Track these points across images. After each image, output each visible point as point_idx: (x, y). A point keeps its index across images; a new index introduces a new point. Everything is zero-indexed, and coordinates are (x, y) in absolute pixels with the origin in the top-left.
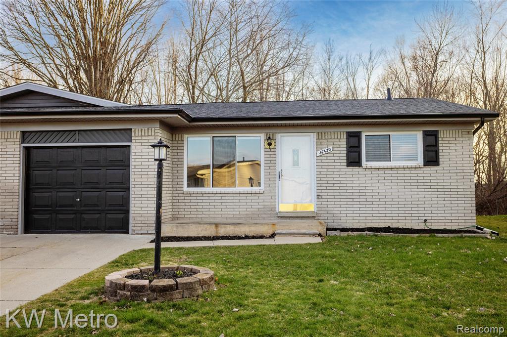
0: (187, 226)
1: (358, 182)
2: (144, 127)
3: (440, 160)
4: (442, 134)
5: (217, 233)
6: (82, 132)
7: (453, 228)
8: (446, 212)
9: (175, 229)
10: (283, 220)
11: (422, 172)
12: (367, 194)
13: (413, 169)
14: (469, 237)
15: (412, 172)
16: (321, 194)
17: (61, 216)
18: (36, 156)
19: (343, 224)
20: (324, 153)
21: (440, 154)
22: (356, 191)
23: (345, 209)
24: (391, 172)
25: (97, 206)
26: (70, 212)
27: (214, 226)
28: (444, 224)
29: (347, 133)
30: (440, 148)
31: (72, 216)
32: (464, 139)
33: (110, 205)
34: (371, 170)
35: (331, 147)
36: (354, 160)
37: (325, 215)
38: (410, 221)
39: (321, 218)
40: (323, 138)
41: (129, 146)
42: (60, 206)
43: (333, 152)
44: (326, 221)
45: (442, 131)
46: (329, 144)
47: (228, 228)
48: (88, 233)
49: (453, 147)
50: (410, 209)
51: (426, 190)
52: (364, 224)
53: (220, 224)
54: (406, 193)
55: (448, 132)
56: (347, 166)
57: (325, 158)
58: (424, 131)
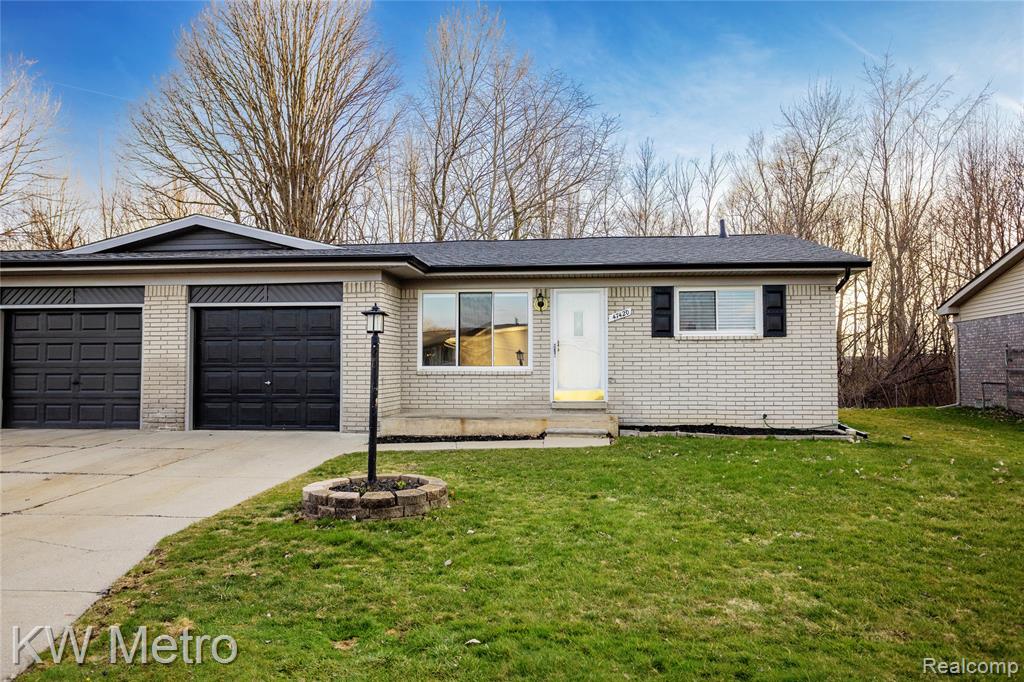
0: (421, 422)
1: (668, 359)
2: (361, 279)
3: (788, 328)
4: (791, 290)
5: (463, 431)
6: (273, 287)
7: (805, 427)
8: (795, 403)
9: (404, 425)
10: (561, 414)
11: (761, 345)
12: (681, 377)
13: (748, 342)
14: (823, 440)
15: (746, 345)
16: (614, 377)
17: (243, 405)
18: (208, 321)
19: (646, 421)
20: (619, 317)
21: (788, 319)
22: (665, 372)
23: (649, 398)
24: (716, 346)
25: (294, 391)
26: (257, 400)
27: (459, 421)
28: (791, 422)
29: (654, 288)
30: (787, 311)
31: (259, 406)
32: (823, 297)
33: (313, 391)
34: (686, 342)
35: (629, 309)
36: (662, 328)
37: (619, 407)
38: (742, 417)
39: (614, 411)
40: (619, 295)
41: (339, 307)
42: (244, 391)
43: (634, 316)
44: (621, 416)
45: (791, 287)
46: (627, 304)
47: (479, 426)
48: (282, 430)
49: (806, 309)
50: (743, 399)
51: (766, 372)
52: (676, 421)
53: (469, 419)
54: (738, 377)
55: (800, 287)
56: (653, 336)
57: (621, 325)
58: (765, 287)
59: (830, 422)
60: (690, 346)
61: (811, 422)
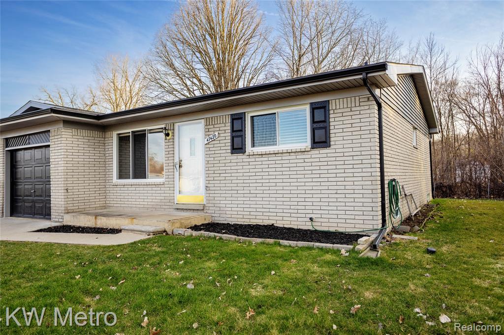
1: (242, 171)
2: (56, 127)
3: (332, 139)
4: (334, 104)
5: (96, 224)
6: (31, 136)
7: (348, 230)
8: (339, 208)
11: (309, 156)
12: (251, 185)
13: (300, 154)
15: (298, 157)
16: (209, 185)
18: (15, 157)
19: (228, 219)
20: (211, 140)
21: (332, 132)
22: (240, 181)
23: (230, 202)
24: (275, 158)
26: (30, 201)
28: (335, 225)
30: (331, 124)
31: (31, 204)
32: (362, 108)
34: (254, 156)
35: (216, 133)
36: (238, 148)
37: (212, 208)
38: (296, 219)
39: (209, 212)
40: (211, 124)
42: (26, 196)
43: (218, 139)
44: (213, 215)
45: (334, 101)
46: (215, 129)
48: (37, 218)
49: (348, 120)
50: (296, 203)
51: (314, 180)
52: (248, 220)
54: (292, 184)
55: (341, 100)
56: (232, 153)
57: (212, 146)
58: (311, 104)
59: (371, 227)
60: (257, 159)
61: (353, 226)
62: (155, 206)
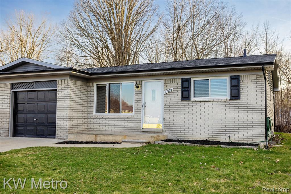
0: (81, 135)
1: (188, 110)
2: (63, 79)
3: (241, 95)
4: (243, 77)
5: (96, 140)
6: (37, 83)
7: (249, 142)
8: (244, 131)
9: (76, 137)
11: (228, 104)
12: (193, 118)
13: (223, 102)
15: (222, 104)
16: (166, 118)
17: (28, 128)
18: (20, 96)
19: (178, 137)
20: (168, 92)
21: (241, 91)
22: (187, 116)
23: (180, 128)
24: (209, 104)
25: (43, 123)
27: (94, 136)
28: (242, 139)
30: (241, 87)
31: (33, 128)
32: (258, 81)
33: (50, 123)
34: (196, 102)
35: (172, 88)
36: (186, 97)
37: (168, 131)
38: (220, 137)
39: (166, 133)
40: (168, 83)
41: (56, 90)
42: (28, 123)
43: (173, 91)
44: (168, 135)
45: (243, 76)
46: (171, 86)
48: (39, 137)
49: (250, 86)
50: (220, 128)
51: (231, 116)
52: (191, 138)
54: (218, 118)
55: (247, 76)
56: (182, 100)
57: (169, 95)
58: (231, 76)
59: (261, 140)
61: (252, 140)
62: (126, 130)
